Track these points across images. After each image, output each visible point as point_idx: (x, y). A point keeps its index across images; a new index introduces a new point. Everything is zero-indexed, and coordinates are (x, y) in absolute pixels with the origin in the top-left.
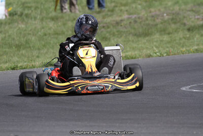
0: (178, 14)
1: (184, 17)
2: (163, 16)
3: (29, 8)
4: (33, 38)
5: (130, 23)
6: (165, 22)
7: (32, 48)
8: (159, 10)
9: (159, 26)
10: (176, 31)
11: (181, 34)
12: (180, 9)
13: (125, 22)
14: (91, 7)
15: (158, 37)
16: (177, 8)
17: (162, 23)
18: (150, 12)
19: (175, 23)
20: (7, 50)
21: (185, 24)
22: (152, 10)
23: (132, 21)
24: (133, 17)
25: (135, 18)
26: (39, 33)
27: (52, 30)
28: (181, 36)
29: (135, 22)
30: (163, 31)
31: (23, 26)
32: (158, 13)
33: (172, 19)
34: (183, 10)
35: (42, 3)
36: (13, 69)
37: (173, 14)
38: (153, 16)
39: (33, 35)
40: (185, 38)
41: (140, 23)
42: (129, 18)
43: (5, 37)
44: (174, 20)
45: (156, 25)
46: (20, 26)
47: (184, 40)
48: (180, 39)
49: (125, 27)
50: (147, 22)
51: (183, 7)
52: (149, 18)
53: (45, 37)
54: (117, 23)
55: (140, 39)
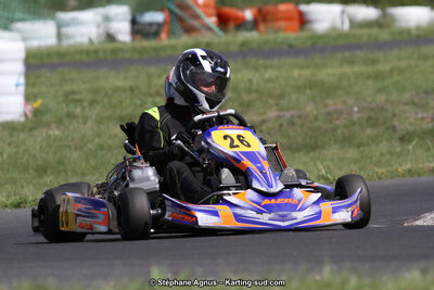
1: (394, 115)
2: (350, 113)
3: (79, 101)
4: (75, 155)
5: (281, 125)
6: (354, 124)
7: (69, 173)
8: (344, 102)
9: (339, 132)
10: (375, 140)
12: (387, 100)
13: (269, 125)
15: (335, 151)
16: (381, 98)
17: (346, 126)
18: (326, 106)
19: (374, 126)
20: (16, 175)
21: (394, 128)
22: (330, 102)
23: (285, 123)
24: (288, 115)
25: (292, 116)
26: (90, 145)
27: (117, 140)
29: (292, 123)
30: (347, 141)
31: (57, 132)
32: (340, 107)
33: (369, 119)
34: (393, 103)
35: (106, 94)
36: (18, 206)
37: (372, 109)
38: (329, 114)
39: (76, 149)
40: (392, 154)
41: (302, 125)
42: (279, 117)
43: (16, 153)
44: (371, 121)
45: (335, 129)
46: (51, 132)
47: (388, 156)
48: (382, 155)
50: (316, 124)
51: (394, 96)
52: (321, 118)
53: (100, 153)
55: (297, 155)
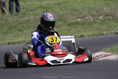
0: (62, 16)
11: (64, 28)
14: (11, 12)
28: (64, 29)
49: (32, 24)
54: (27, 21)
